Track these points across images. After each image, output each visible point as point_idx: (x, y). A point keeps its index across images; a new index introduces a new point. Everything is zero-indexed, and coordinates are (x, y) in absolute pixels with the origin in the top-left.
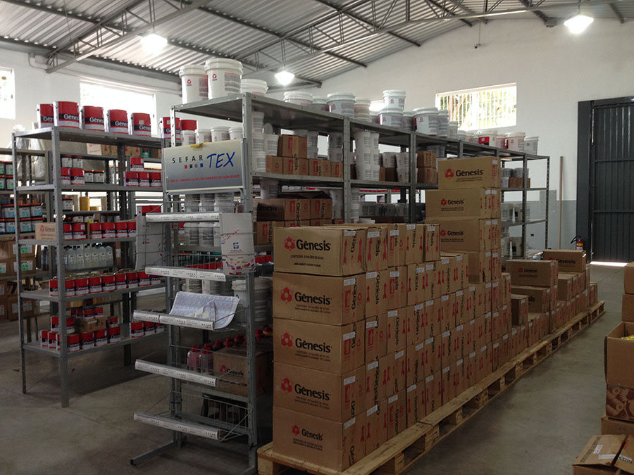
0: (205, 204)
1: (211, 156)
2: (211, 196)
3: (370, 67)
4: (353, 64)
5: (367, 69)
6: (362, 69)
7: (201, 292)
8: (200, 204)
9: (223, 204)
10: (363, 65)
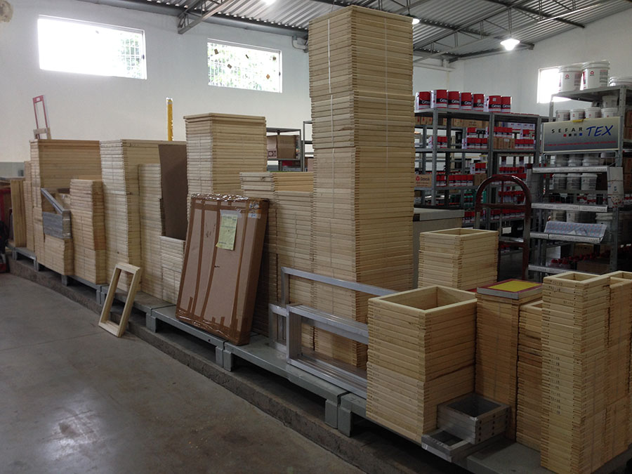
0: (574, 161)
1: (591, 128)
2: (582, 156)
3: (589, 27)
4: (571, 25)
5: (585, 30)
6: (580, 29)
7: (566, 221)
8: (570, 161)
9: (592, 161)
10: (582, 26)
